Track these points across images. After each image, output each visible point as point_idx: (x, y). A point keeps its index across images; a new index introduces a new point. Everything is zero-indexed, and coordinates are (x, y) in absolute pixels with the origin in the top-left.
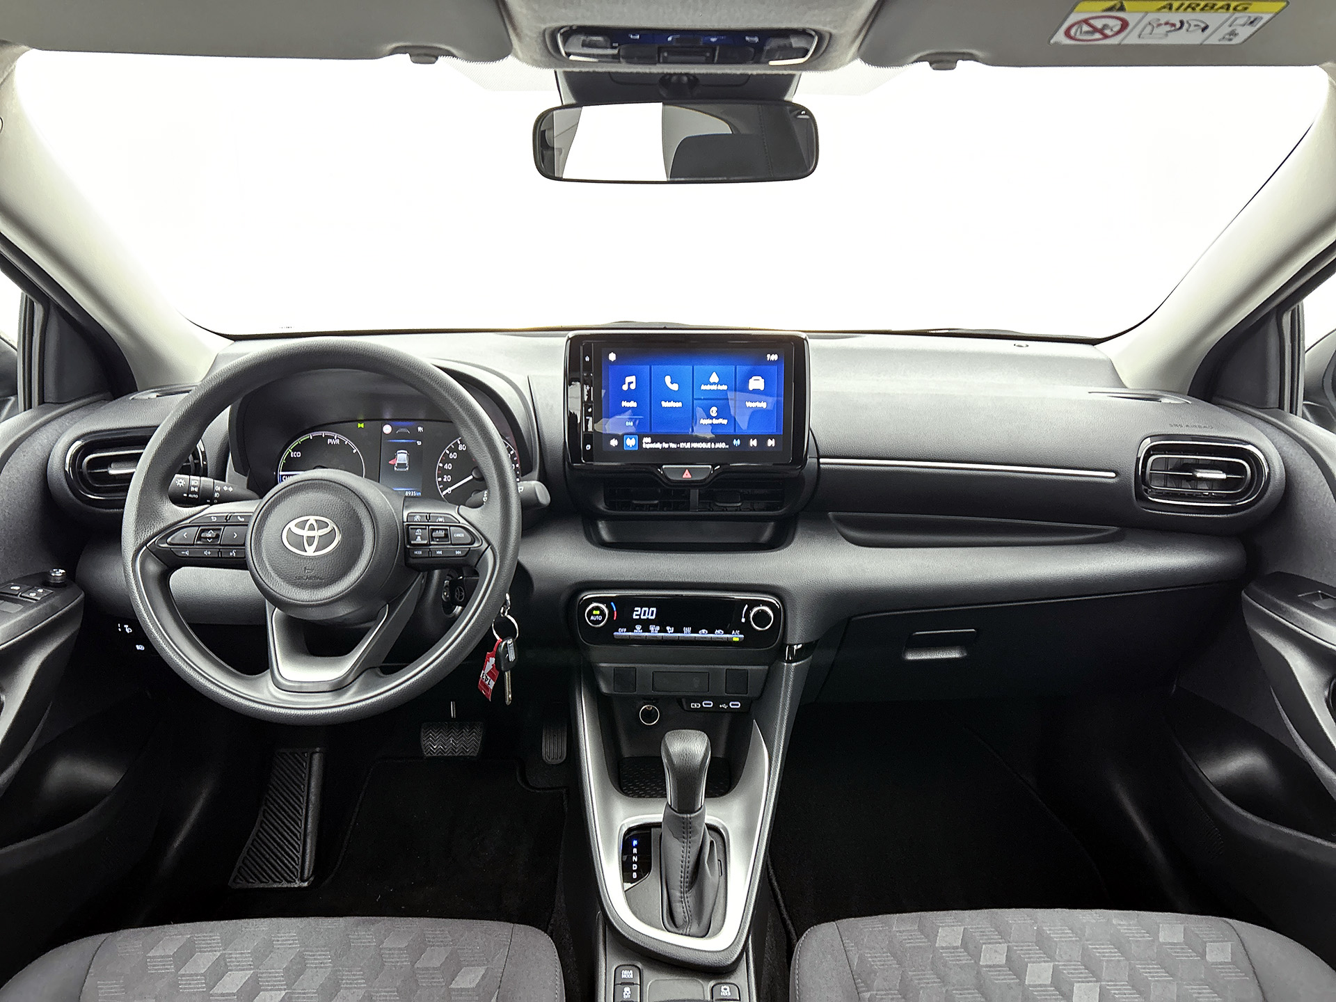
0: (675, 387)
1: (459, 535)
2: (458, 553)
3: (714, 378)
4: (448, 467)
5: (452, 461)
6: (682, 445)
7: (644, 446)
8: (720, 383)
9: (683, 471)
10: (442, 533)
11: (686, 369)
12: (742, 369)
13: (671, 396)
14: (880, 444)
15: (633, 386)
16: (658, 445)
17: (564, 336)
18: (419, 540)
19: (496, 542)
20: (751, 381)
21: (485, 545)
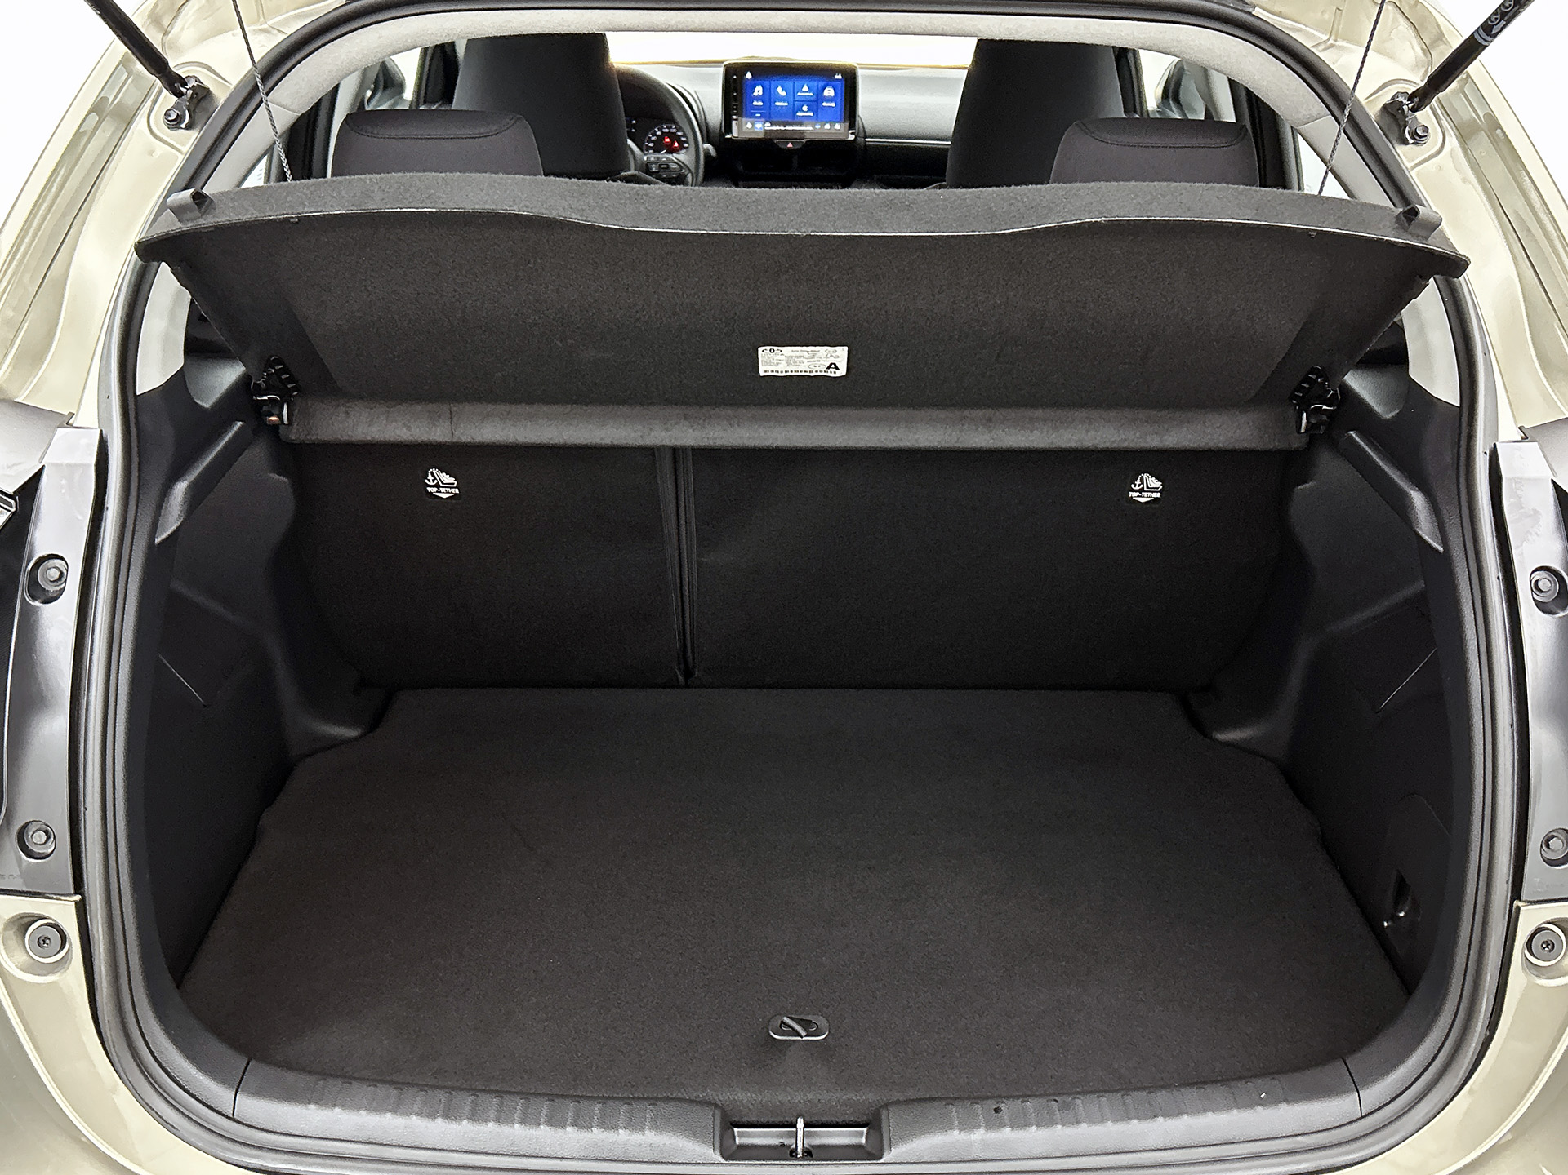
0: (784, 94)
1: (675, 166)
2: (674, 176)
3: (805, 88)
4: (651, 145)
5: (652, 141)
6: (787, 128)
7: (766, 128)
8: (809, 91)
9: (788, 143)
10: (665, 166)
11: (789, 83)
12: (821, 84)
13: (781, 99)
14: (897, 130)
15: (761, 93)
16: (774, 128)
17: (720, 66)
18: (654, 170)
19: (693, 170)
20: (827, 89)
21: (688, 171)
